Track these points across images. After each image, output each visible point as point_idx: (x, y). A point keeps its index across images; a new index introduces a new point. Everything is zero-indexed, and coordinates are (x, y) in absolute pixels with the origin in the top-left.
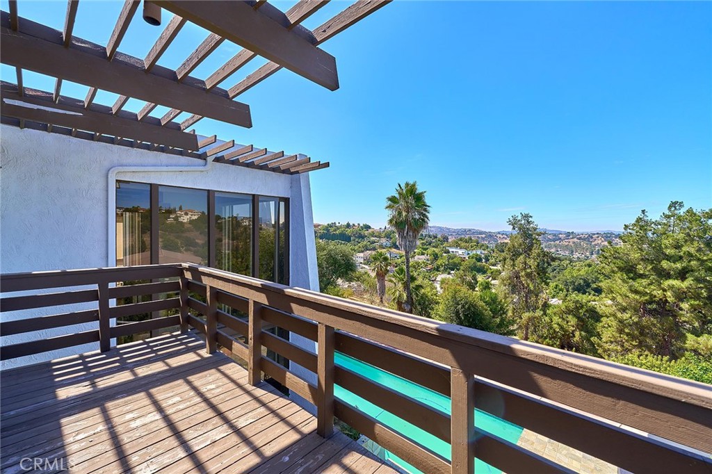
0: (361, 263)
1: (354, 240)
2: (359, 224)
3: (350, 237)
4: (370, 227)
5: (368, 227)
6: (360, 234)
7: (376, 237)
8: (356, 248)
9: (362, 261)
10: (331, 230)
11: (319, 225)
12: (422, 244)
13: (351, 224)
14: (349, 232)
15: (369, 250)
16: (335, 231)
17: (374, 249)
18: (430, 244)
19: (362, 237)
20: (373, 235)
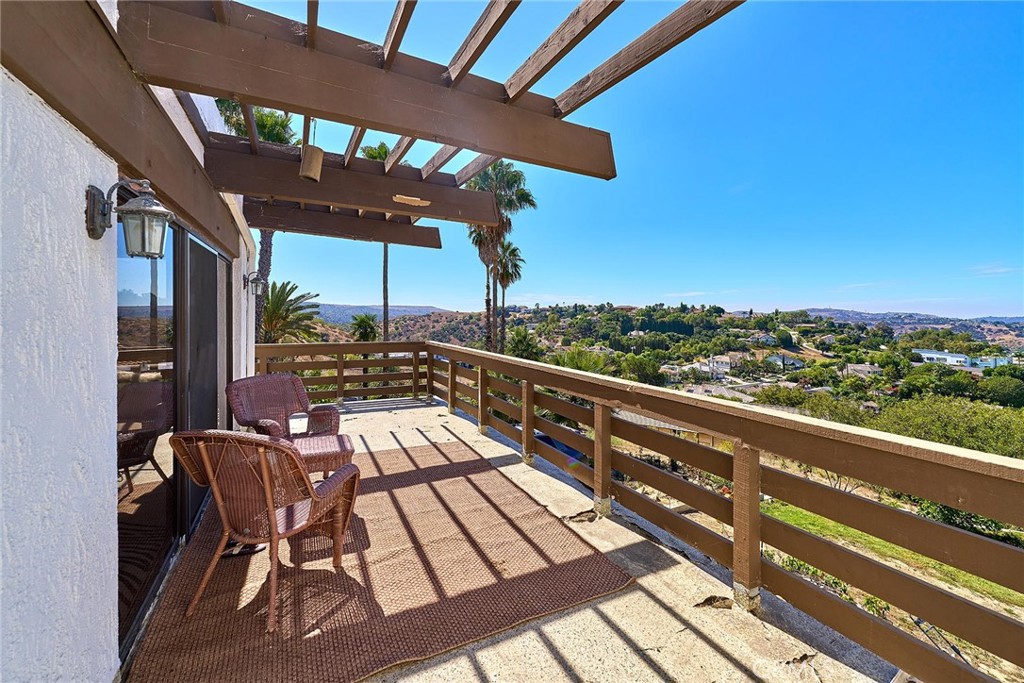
0: (726, 373)
1: (700, 333)
2: (703, 307)
3: (692, 327)
4: (723, 311)
5: (719, 311)
6: (708, 322)
7: (737, 327)
8: (710, 346)
9: (728, 370)
10: (656, 316)
11: (632, 309)
12: (841, 341)
13: (689, 306)
14: (687, 318)
15: (734, 350)
16: (663, 316)
17: (744, 349)
18: (857, 342)
19: (712, 327)
20: (732, 323)
